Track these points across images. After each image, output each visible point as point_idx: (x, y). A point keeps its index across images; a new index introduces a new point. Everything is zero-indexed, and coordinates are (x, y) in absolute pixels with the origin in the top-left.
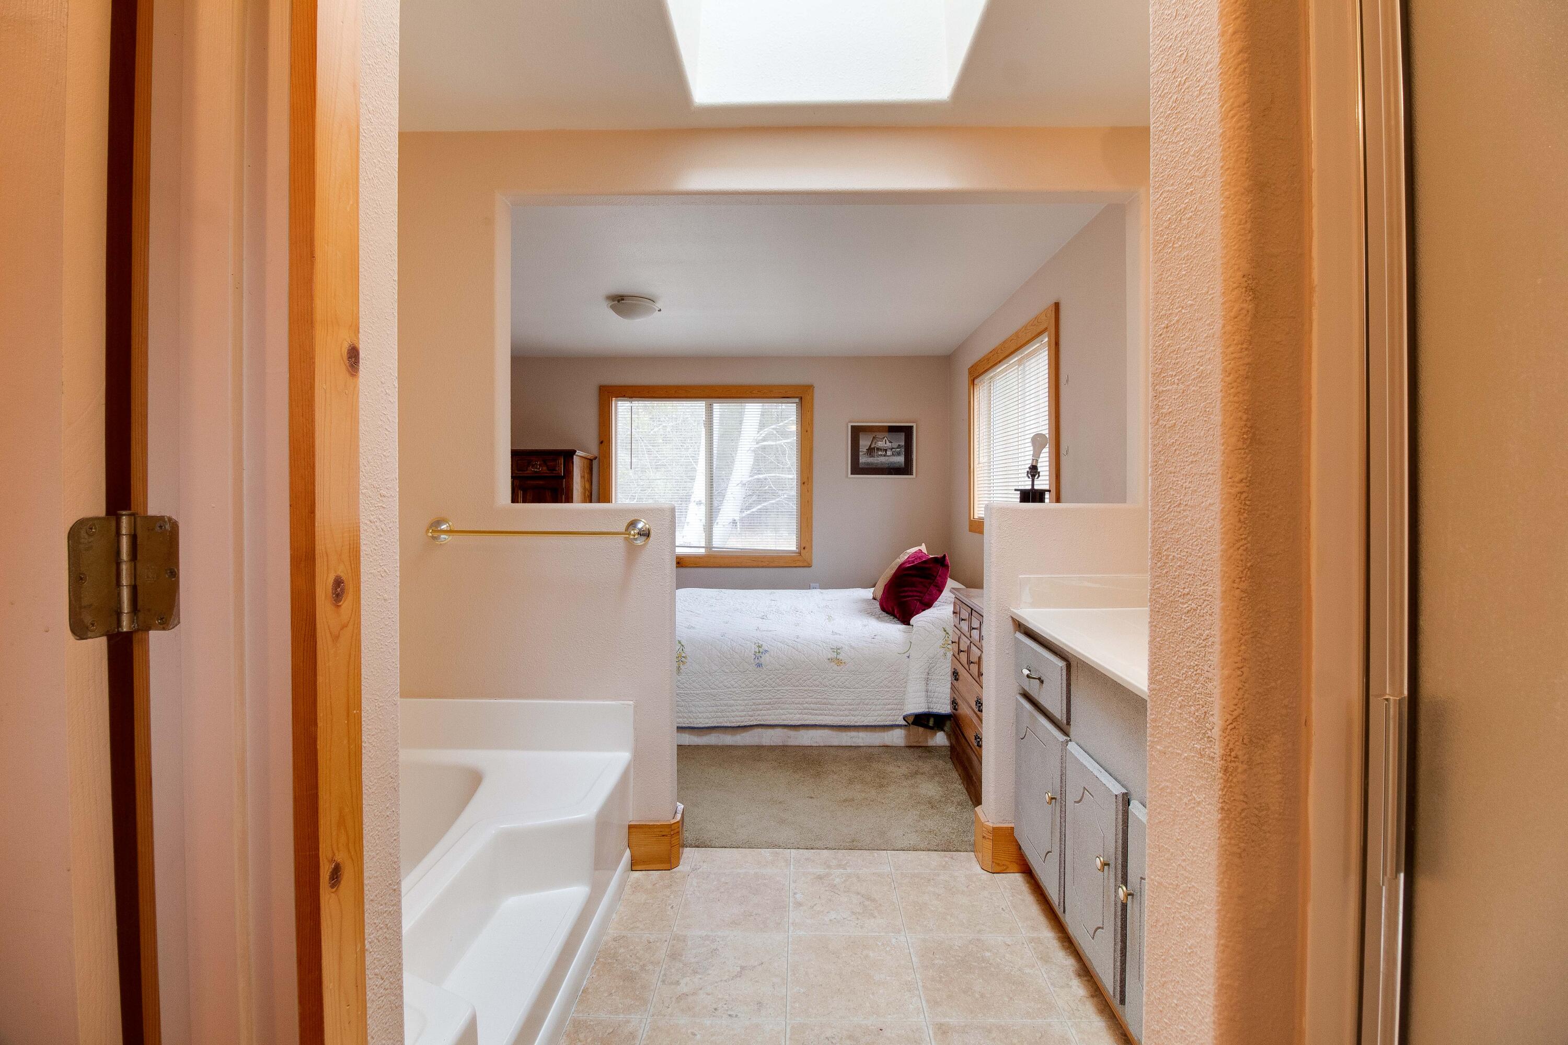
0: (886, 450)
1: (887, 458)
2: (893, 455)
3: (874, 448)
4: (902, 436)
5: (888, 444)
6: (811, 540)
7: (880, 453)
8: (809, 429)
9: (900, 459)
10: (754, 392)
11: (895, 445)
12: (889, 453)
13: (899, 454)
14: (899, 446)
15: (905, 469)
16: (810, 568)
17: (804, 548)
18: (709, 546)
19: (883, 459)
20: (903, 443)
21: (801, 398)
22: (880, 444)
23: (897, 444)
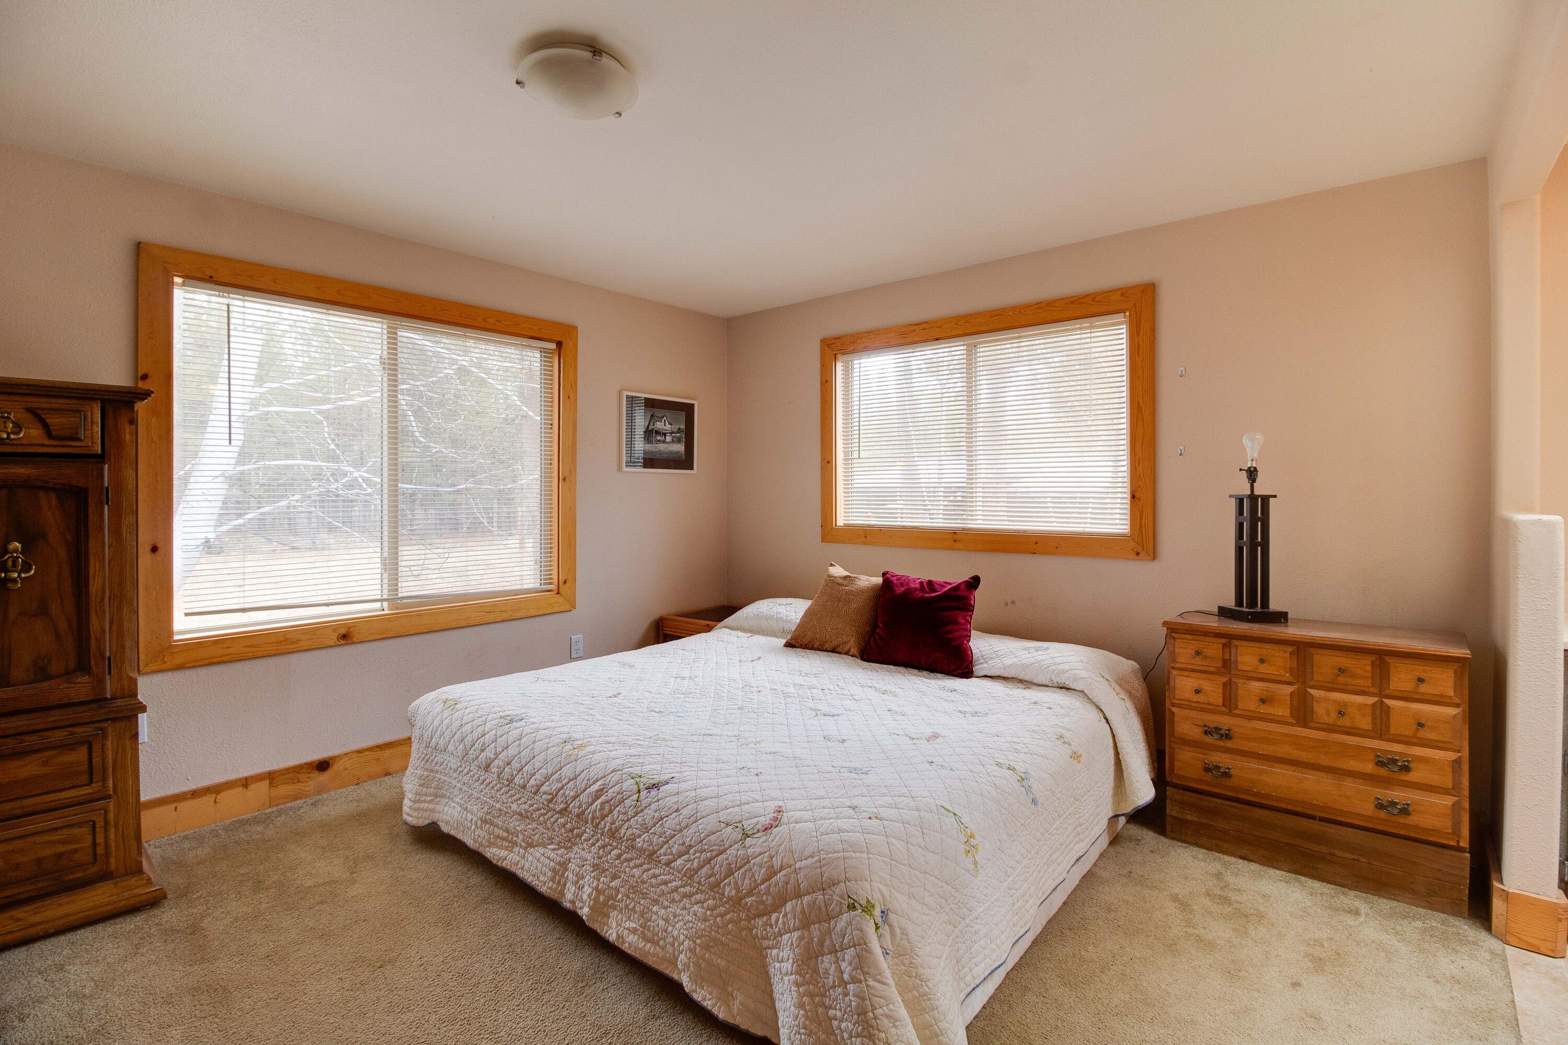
0: (665, 435)
1: (666, 445)
2: (673, 441)
3: (652, 431)
4: (682, 416)
5: (668, 427)
6: (572, 570)
7: (659, 438)
8: (572, 395)
9: (680, 448)
10: (490, 320)
11: (675, 428)
12: (668, 439)
13: (679, 441)
14: (679, 431)
15: (685, 462)
16: (574, 612)
17: (565, 582)
18: (393, 600)
19: (662, 447)
20: (683, 427)
21: (559, 344)
22: (659, 425)
23: (677, 427)
